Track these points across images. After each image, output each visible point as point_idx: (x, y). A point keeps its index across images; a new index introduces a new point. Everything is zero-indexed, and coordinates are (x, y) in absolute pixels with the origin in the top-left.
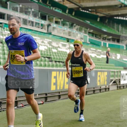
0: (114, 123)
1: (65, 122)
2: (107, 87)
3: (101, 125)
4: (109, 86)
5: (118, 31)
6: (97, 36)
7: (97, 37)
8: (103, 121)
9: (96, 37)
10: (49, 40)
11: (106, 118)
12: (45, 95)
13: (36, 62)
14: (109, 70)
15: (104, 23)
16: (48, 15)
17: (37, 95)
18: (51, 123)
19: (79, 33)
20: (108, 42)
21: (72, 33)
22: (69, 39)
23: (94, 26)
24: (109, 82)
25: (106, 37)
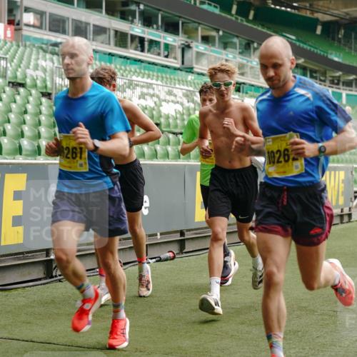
1: (234, 307)
2: (346, 211)
3: (331, 313)
4: (350, 208)
6: (314, 75)
7: (315, 78)
10: (186, 87)
12: (179, 234)
13: (153, 147)
14: (351, 165)
15: (333, 39)
16: (184, 20)
17: (159, 234)
20: (343, 89)
21: (249, 68)
22: (240, 84)
23: (309, 48)
24: (351, 199)
25: (339, 77)
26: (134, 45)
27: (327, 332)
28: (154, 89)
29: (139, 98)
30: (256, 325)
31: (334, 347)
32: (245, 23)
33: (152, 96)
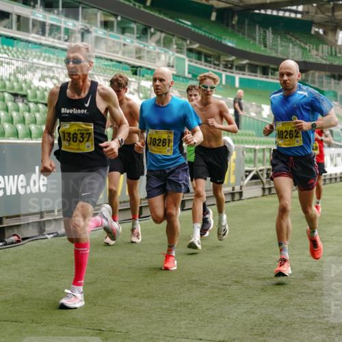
0: (255, 282)
1: (127, 280)
2: (237, 189)
3: (221, 287)
4: (241, 187)
5: (265, 46)
6: (209, 59)
7: (210, 62)
8: (225, 276)
9: (206, 61)
11: (235, 268)
14: (242, 146)
15: (227, 25)
16: (83, 5)
17: (56, 210)
18: (92, 283)
19: (163, 52)
20: (237, 73)
21: (146, 52)
22: (137, 67)
23: (203, 33)
24: (242, 178)
25: (233, 61)
26: (35, 30)
27: (215, 305)
28: (53, 72)
29: (40, 81)
30: (148, 297)
31: (222, 319)
32: (143, 9)
33: (52, 78)
